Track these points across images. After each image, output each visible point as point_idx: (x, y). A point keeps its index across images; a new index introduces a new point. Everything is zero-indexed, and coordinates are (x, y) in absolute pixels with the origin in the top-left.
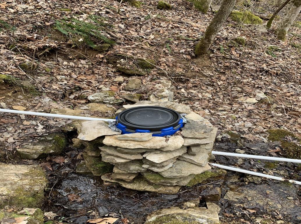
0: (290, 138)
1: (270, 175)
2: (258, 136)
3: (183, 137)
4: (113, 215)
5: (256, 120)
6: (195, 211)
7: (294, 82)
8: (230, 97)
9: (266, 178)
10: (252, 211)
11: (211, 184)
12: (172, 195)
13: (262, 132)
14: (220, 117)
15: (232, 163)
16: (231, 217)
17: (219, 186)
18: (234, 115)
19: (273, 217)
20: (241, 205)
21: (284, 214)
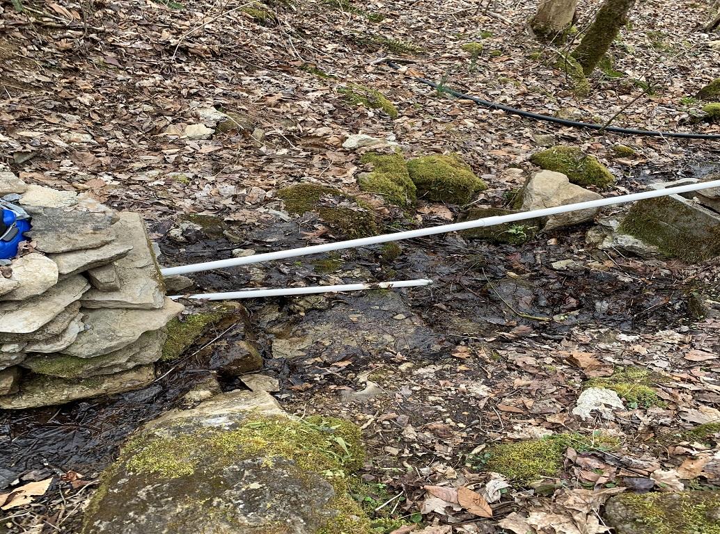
0: (329, 198)
1: (335, 284)
2: (262, 210)
3: (47, 255)
4: (31, 476)
5: (238, 175)
6: (218, 403)
7: (268, 68)
8: (140, 133)
9: (331, 293)
10: (344, 364)
11: (220, 339)
12: (146, 388)
13: (267, 201)
14: (150, 185)
15: (243, 283)
16: (307, 389)
17: (240, 337)
18: (179, 174)
19: (389, 361)
20: (316, 359)
21: (404, 349)
